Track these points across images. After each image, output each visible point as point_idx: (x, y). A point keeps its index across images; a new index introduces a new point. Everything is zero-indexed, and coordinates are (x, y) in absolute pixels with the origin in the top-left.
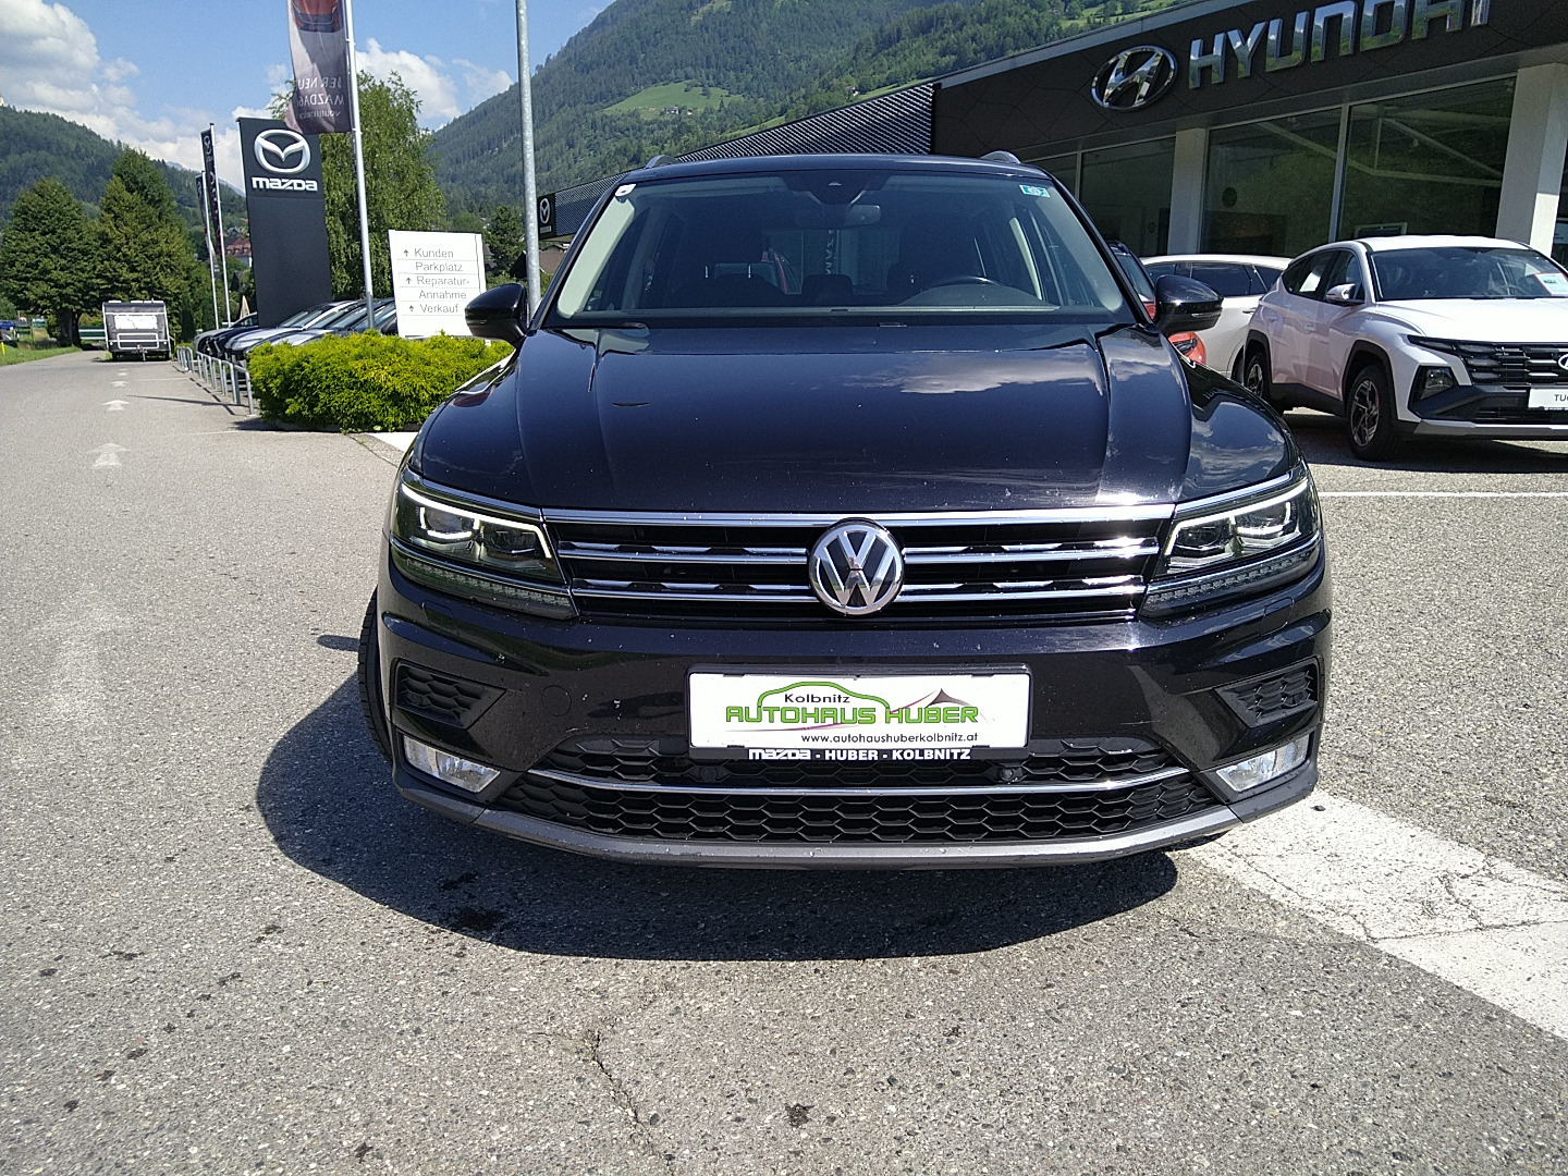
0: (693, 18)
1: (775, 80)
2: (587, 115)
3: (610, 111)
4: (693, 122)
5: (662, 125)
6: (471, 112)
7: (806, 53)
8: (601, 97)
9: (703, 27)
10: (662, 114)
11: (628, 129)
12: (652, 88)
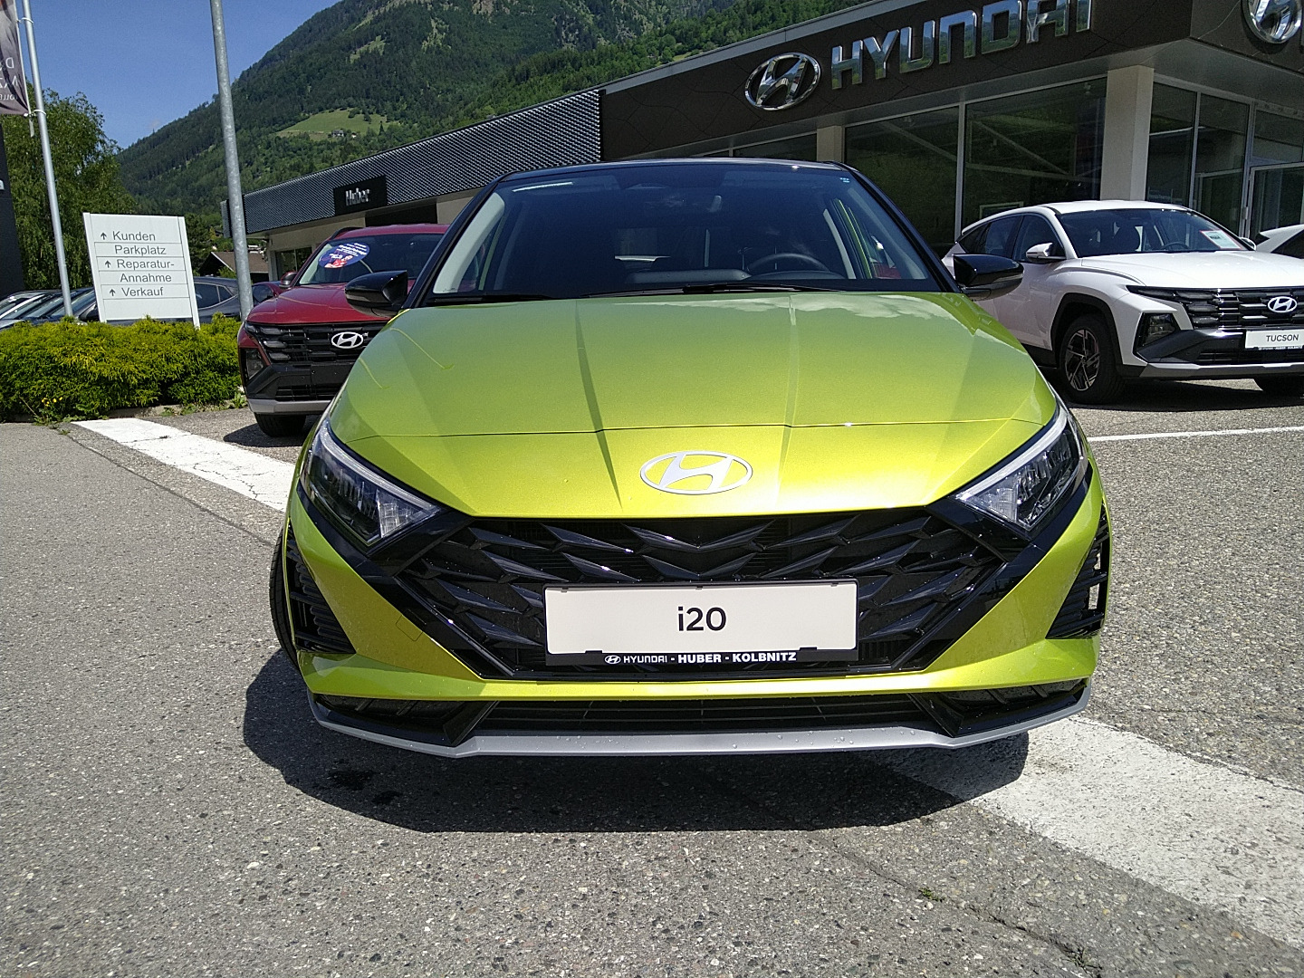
0: (353, 57)
1: (427, 109)
2: (262, 137)
3: (281, 134)
4: (357, 144)
5: (331, 146)
6: (154, 134)
7: (452, 87)
8: (274, 121)
9: (360, 64)
10: (330, 136)
11: (300, 149)
12: (319, 115)
